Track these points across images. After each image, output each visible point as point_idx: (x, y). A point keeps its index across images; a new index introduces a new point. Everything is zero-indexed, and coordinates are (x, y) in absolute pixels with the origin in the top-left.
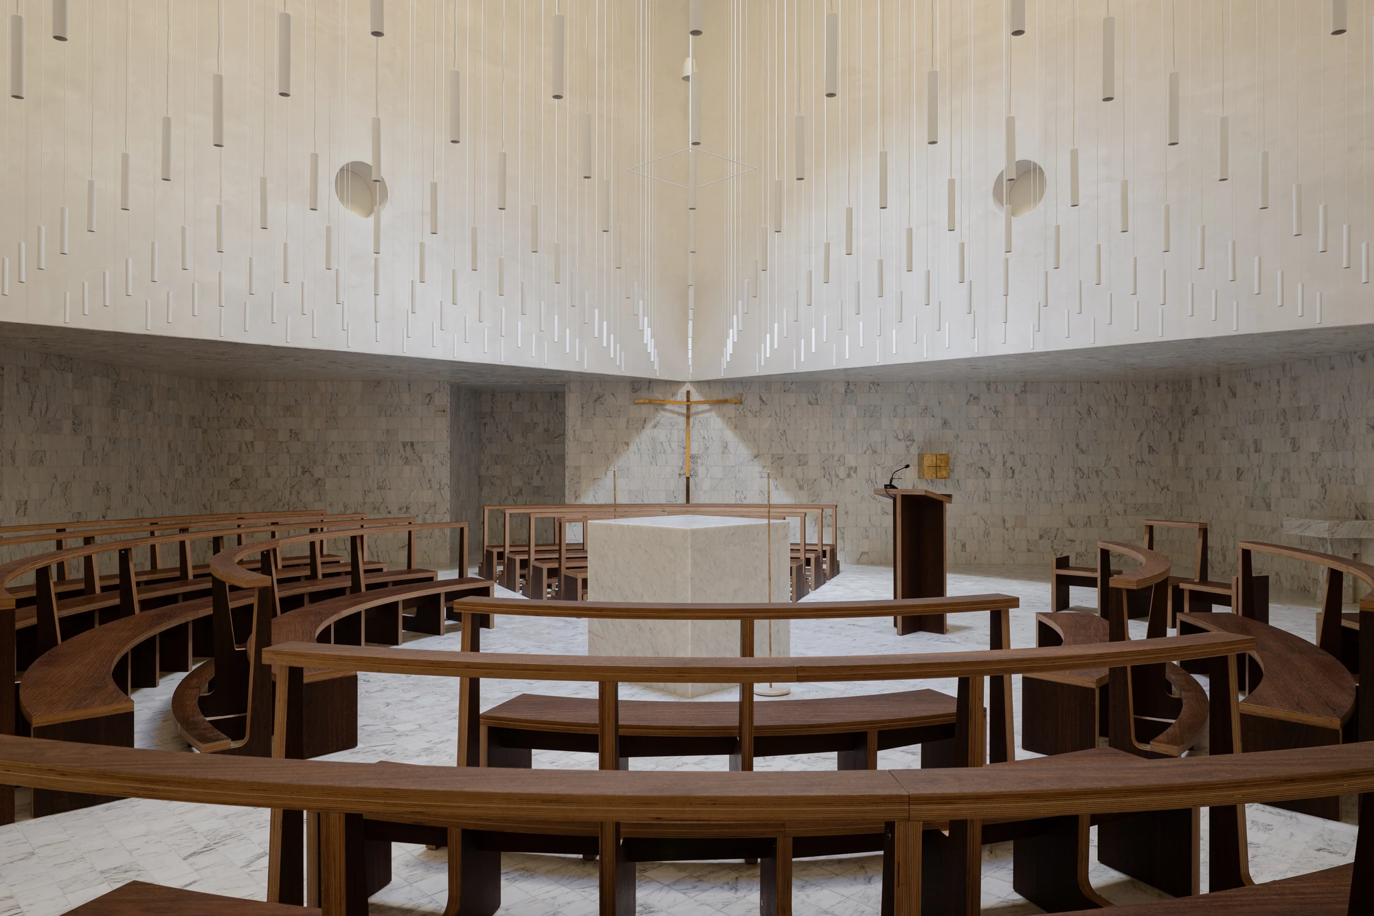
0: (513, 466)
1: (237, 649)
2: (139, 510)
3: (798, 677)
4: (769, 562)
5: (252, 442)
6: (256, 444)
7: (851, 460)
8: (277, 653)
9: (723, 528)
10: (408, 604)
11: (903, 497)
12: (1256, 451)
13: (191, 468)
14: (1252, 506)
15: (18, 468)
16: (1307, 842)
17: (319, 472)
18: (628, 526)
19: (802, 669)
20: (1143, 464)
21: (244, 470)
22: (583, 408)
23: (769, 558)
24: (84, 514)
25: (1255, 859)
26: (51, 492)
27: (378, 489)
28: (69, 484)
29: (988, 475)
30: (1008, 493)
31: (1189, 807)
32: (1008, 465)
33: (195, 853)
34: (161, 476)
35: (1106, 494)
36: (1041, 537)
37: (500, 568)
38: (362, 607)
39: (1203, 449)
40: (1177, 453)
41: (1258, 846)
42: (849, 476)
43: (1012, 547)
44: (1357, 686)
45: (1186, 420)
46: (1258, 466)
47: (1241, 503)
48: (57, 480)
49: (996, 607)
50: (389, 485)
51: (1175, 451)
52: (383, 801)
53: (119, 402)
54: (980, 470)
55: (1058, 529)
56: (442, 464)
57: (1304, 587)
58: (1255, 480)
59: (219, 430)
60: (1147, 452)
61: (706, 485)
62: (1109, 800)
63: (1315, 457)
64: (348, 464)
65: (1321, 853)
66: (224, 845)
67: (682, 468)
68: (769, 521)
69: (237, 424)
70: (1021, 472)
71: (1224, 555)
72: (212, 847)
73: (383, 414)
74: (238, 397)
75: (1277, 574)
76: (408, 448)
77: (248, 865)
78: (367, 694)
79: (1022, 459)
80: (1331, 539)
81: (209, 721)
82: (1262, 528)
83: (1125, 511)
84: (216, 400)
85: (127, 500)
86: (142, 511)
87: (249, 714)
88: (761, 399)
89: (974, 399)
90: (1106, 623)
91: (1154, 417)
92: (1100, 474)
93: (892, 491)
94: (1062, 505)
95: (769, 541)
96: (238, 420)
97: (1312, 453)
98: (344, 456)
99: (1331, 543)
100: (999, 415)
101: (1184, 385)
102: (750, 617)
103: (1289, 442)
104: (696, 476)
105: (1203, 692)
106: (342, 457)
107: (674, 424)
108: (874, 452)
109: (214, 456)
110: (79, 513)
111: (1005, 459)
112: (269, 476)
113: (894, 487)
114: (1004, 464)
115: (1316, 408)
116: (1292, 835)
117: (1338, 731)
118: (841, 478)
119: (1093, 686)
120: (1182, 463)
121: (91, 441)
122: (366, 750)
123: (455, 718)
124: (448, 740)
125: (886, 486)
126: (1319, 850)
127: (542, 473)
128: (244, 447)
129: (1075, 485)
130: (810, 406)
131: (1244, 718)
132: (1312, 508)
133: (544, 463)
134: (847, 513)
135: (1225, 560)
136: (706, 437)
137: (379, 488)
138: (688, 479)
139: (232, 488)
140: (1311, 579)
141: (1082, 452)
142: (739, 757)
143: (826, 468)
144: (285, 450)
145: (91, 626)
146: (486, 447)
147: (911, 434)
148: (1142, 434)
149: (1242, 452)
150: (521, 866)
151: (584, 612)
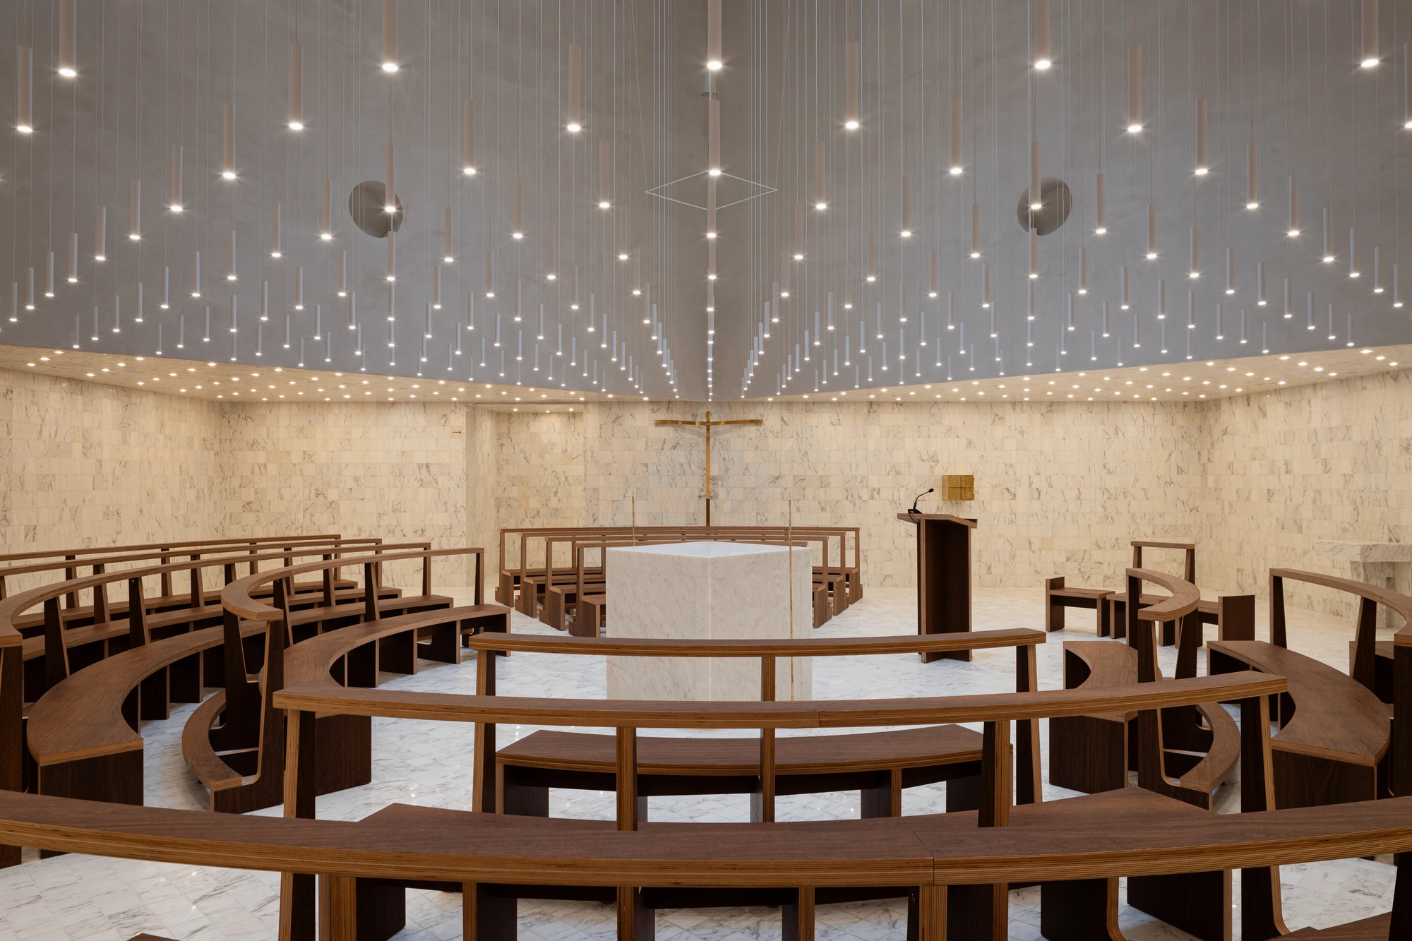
0: (530, 488)
1: (249, 682)
2: (150, 535)
3: (820, 722)
4: (791, 591)
5: (265, 464)
6: (269, 466)
7: (874, 482)
8: (288, 697)
9: (744, 557)
10: (423, 632)
11: (928, 522)
12: (1287, 472)
13: (203, 492)
14: (1283, 528)
15: (27, 492)
16: (1341, 883)
17: (332, 495)
18: (647, 554)
19: (824, 714)
20: (1172, 485)
21: (256, 493)
22: (601, 429)
23: (791, 587)
24: (94, 538)
25: (1288, 901)
26: (61, 517)
27: (393, 511)
28: (79, 509)
29: (1014, 496)
30: (1034, 515)
31: (1221, 869)
32: (1034, 486)
33: (205, 896)
34: (173, 499)
35: (1134, 515)
36: (1068, 559)
37: (517, 593)
38: (376, 637)
39: (1233, 469)
40: (1206, 473)
41: (1291, 888)
42: (872, 497)
43: (1038, 570)
44: (1391, 720)
45: (1216, 441)
46: (1289, 487)
47: (1271, 525)
48: (66, 505)
49: (1023, 642)
50: (403, 507)
51: (1205, 471)
52: (395, 865)
53: (129, 425)
54: (1005, 492)
55: (1085, 551)
56: (458, 486)
57: (1337, 611)
58: (1286, 501)
59: (231, 452)
60: (1176, 473)
61: (727, 506)
62: (1139, 863)
63: (1348, 479)
64: (362, 487)
65: (1356, 894)
66: (235, 887)
67: (702, 490)
68: (791, 549)
69: (250, 446)
70: (1047, 493)
71: (1255, 578)
72: (222, 890)
73: (398, 435)
74: (251, 418)
75: (1309, 597)
76: (424, 470)
77: (259, 910)
78: (381, 726)
79: (1049, 480)
80: (1364, 563)
81: (221, 757)
82: (1293, 550)
83: (1154, 533)
84: (229, 422)
85: (138, 524)
86: (153, 535)
87: (260, 749)
88: (782, 420)
89: (999, 419)
90: (1135, 652)
91: (1183, 436)
92: (1128, 495)
93: (916, 516)
94: (1089, 526)
95: (791, 570)
96: (251, 442)
97: (1344, 475)
98: (358, 478)
99: (1364, 567)
100: (1025, 435)
101: (1213, 405)
102: (771, 654)
103: (1320, 463)
104: (717, 497)
105: (1234, 724)
106: (356, 479)
107: (693, 445)
108: (898, 473)
109: (227, 478)
110: (89, 538)
111: (1031, 480)
112: (282, 499)
113: (917, 512)
114: (1031, 484)
115: (1348, 428)
116: (1326, 875)
117: (1373, 768)
118: (864, 499)
119: (1121, 720)
120: (1211, 483)
121: (101, 466)
122: (379, 786)
123: (471, 752)
124: (463, 776)
125: (909, 510)
126: (1354, 892)
127: (559, 495)
128: (257, 468)
129: (1103, 507)
130: (832, 426)
131: (1277, 754)
132: (1345, 530)
133: (562, 484)
134: (870, 535)
135: (1255, 582)
136: (727, 458)
137: (395, 511)
138: (708, 501)
139: (244, 511)
140: (1344, 604)
141: (1110, 472)
142: (761, 796)
143: (849, 490)
144: (298, 472)
145: (100, 657)
146: (502, 468)
147: (935, 454)
148: (1170, 455)
149: (1272, 473)
150: (537, 910)
151: (602, 649)
